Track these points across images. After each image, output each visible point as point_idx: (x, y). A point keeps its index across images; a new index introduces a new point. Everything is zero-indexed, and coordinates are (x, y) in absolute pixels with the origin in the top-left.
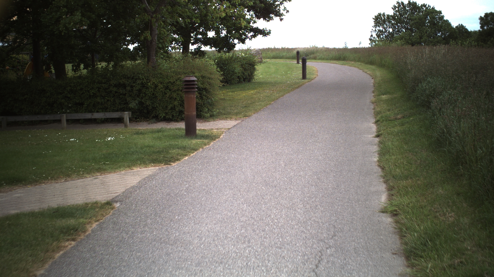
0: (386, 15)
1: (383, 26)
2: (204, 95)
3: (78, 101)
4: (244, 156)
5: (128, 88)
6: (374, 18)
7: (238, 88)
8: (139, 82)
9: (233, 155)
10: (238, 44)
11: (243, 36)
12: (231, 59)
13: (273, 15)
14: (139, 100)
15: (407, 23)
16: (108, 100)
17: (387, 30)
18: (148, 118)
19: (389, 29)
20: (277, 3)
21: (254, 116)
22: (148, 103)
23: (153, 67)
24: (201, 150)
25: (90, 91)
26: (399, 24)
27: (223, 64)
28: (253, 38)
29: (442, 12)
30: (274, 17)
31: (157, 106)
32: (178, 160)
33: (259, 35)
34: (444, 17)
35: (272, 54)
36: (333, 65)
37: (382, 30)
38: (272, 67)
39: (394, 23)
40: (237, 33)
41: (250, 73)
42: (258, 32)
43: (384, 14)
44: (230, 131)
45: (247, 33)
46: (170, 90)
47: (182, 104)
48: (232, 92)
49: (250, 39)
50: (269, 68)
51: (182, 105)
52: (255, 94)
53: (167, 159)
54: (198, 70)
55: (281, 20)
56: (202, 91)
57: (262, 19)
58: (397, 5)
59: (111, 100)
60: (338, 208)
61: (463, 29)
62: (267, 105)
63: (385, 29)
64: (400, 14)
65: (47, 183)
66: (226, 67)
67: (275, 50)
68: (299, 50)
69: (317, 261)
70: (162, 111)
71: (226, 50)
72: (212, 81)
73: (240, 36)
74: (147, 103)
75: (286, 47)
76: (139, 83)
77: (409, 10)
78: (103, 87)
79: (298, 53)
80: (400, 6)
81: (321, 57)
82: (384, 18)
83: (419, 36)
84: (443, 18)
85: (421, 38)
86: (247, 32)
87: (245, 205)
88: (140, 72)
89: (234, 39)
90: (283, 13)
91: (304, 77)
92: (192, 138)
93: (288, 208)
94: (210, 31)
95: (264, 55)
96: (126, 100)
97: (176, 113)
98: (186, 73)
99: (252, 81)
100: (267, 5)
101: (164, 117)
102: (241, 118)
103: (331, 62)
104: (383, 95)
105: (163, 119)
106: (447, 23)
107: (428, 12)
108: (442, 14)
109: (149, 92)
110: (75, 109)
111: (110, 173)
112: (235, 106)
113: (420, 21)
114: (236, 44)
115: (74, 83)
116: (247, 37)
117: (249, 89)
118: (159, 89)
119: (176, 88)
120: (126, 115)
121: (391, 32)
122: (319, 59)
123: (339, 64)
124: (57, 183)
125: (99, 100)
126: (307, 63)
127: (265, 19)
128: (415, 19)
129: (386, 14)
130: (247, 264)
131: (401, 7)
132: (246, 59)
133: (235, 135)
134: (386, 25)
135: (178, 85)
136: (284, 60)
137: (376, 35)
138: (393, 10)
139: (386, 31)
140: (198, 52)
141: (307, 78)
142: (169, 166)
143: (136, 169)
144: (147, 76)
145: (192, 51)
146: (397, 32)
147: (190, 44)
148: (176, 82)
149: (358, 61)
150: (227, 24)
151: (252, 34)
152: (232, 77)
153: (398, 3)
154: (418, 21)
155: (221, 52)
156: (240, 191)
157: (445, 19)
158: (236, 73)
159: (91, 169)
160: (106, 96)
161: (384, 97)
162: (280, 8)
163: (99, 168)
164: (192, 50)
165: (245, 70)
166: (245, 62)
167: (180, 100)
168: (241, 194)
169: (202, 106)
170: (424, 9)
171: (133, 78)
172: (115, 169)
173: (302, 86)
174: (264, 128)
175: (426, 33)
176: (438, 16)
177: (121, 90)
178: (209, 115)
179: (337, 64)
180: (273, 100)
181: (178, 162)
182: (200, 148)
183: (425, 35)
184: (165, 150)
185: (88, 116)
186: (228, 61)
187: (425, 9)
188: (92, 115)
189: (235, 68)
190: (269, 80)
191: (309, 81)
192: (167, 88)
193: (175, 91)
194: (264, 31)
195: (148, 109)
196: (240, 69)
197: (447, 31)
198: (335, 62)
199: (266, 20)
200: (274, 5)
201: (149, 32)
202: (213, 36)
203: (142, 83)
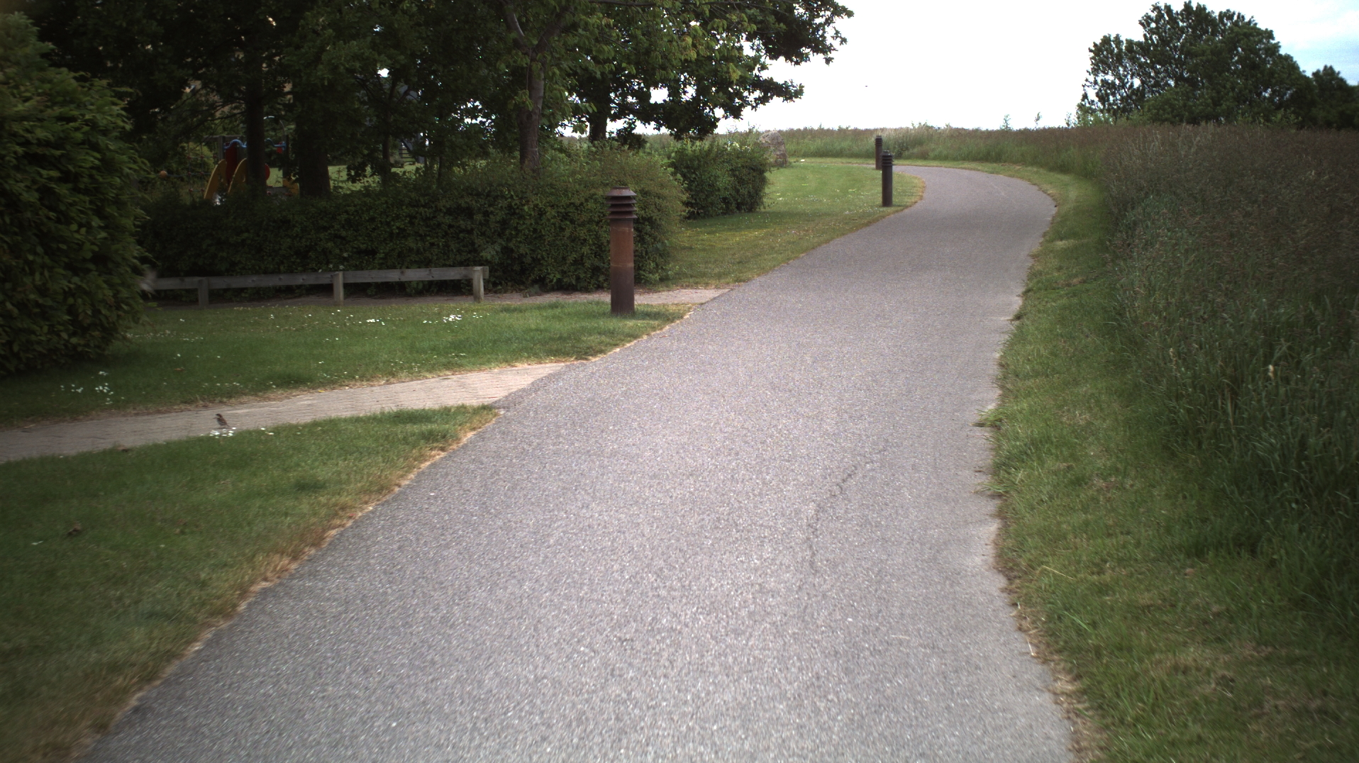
0: (1125, 42)
1: (1114, 70)
2: (646, 234)
3: (363, 247)
4: (733, 349)
5: (479, 217)
6: (1093, 49)
7: (724, 225)
8: (502, 203)
9: (710, 347)
10: (723, 120)
11: (737, 100)
12: (707, 155)
13: (808, 50)
14: (503, 243)
15: (1180, 63)
16: (432, 244)
17: (1127, 82)
18: (523, 283)
19: (1132, 78)
20: (818, 21)
21: (758, 280)
22: (524, 249)
23: (534, 171)
24: (645, 337)
25: (392, 223)
26: (1158, 67)
27: (687, 167)
28: (761, 106)
29: (1275, 34)
30: (811, 56)
31: (542, 256)
32: (601, 352)
33: (775, 97)
34: (1280, 47)
35: (813, 147)
36: (966, 173)
37: (1113, 83)
38: (810, 176)
39: (1146, 62)
40: (721, 94)
41: (751, 190)
42: (772, 89)
43: (1117, 39)
44: (704, 307)
45: (746, 94)
46: (572, 222)
47: (600, 251)
48: (708, 233)
49: (753, 107)
50: (804, 179)
51: (599, 255)
52: (763, 238)
53: (579, 350)
54: (634, 177)
55: (828, 61)
56: (644, 224)
57: (782, 59)
58: (1153, 15)
59: (438, 245)
60: (900, 420)
61: (1333, 79)
62: (789, 259)
63: (1120, 79)
64: (1161, 38)
65: (355, 385)
66: (694, 176)
67: (822, 133)
68: (884, 136)
69: (845, 476)
70: (553, 266)
71: (695, 133)
72: (664, 204)
73: (728, 101)
74: (522, 251)
75: (852, 128)
76: (501, 207)
77: (1187, 27)
78: (421, 214)
79: (879, 141)
80: (1163, 15)
81: (941, 152)
82: (1120, 50)
83: (1212, 98)
84: (1278, 51)
85: (1216, 103)
86: (745, 89)
87: (733, 414)
88: (504, 182)
89: (715, 106)
90: (831, 45)
91: (887, 200)
92: (625, 318)
93: (808, 417)
94: (656, 87)
95: (790, 147)
96: (473, 244)
97: (585, 273)
98: (607, 184)
99: (758, 210)
100: (794, 26)
101: (559, 281)
102: (728, 283)
103: (963, 166)
104: (1061, 240)
105: (556, 287)
106: (1288, 64)
107: (1237, 34)
108: (1273, 39)
109: (524, 226)
110: (358, 263)
111: (470, 371)
112: (716, 261)
113: (1215, 58)
114: (719, 120)
115: (355, 206)
116: (745, 103)
117: (749, 228)
118: (548, 220)
119: (585, 217)
120: (478, 275)
121: (1138, 88)
122: (935, 158)
123: (983, 171)
124: (372, 386)
125: (411, 243)
126: (894, 168)
127: (788, 58)
128: (1203, 53)
129: (1123, 38)
130: (732, 476)
131: (1165, 20)
132: (745, 157)
133: (716, 314)
134: (1125, 68)
135: (591, 211)
136: (844, 160)
137: (1097, 95)
138: (1141, 27)
139: (1123, 86)
140: (627, 137)
141: (894, 203)
142: (585, 362)
143: (520, 366)
144: (522, 192)
145: (613, 135)
146: (1153, 86)
147: (608, 120)
148: (585, 204)
149: (1032, 164)
150: (697, 71)
151: (757, 94)
152: (709, 200)
153: (1156, 8)
154: (1210, 57)
155: (683, 139)
156: (724, 397)
157: (1282, 52)
158: (719, 190)
159: (434, 364)
160: (429, 235)
161: (1060, 244)
162: (824, 32)
163: (449, 363)
164: (613, 133)
165: (741, 181)
166: (740, 162)
167: (594, 244)
168: (725, 401)
169: (643, 257)
170: (1226, 24)
171: (488, 195)
172: (481, 364)
173: (878, 220)
174: (779, 303)
175: (1233, 89)
176: (1264, 43)
177: (461, 222)
178: (657, 276)
179: (979, 170)
180: (806, 250)
181: (601, 356)
182: (643, 333)
183: (1231, 94)
184: (575, 336)
185: (393, 276)
186: (699, 161)
187: (1229, 24)
188: (402, 273)
189: (716, 177)
190: (801, 207)
191: (897, 211)
192: (565, 217)
193: (583, 225)
194: (787, 87)
195: (523, 263)
196: (729, 179)
197: (1287, 84)
198: (973, 165)
199: (792, 61)
200: (811, 25)
201: (527, 92)
202: (664, 101)
203: (510, 207)
